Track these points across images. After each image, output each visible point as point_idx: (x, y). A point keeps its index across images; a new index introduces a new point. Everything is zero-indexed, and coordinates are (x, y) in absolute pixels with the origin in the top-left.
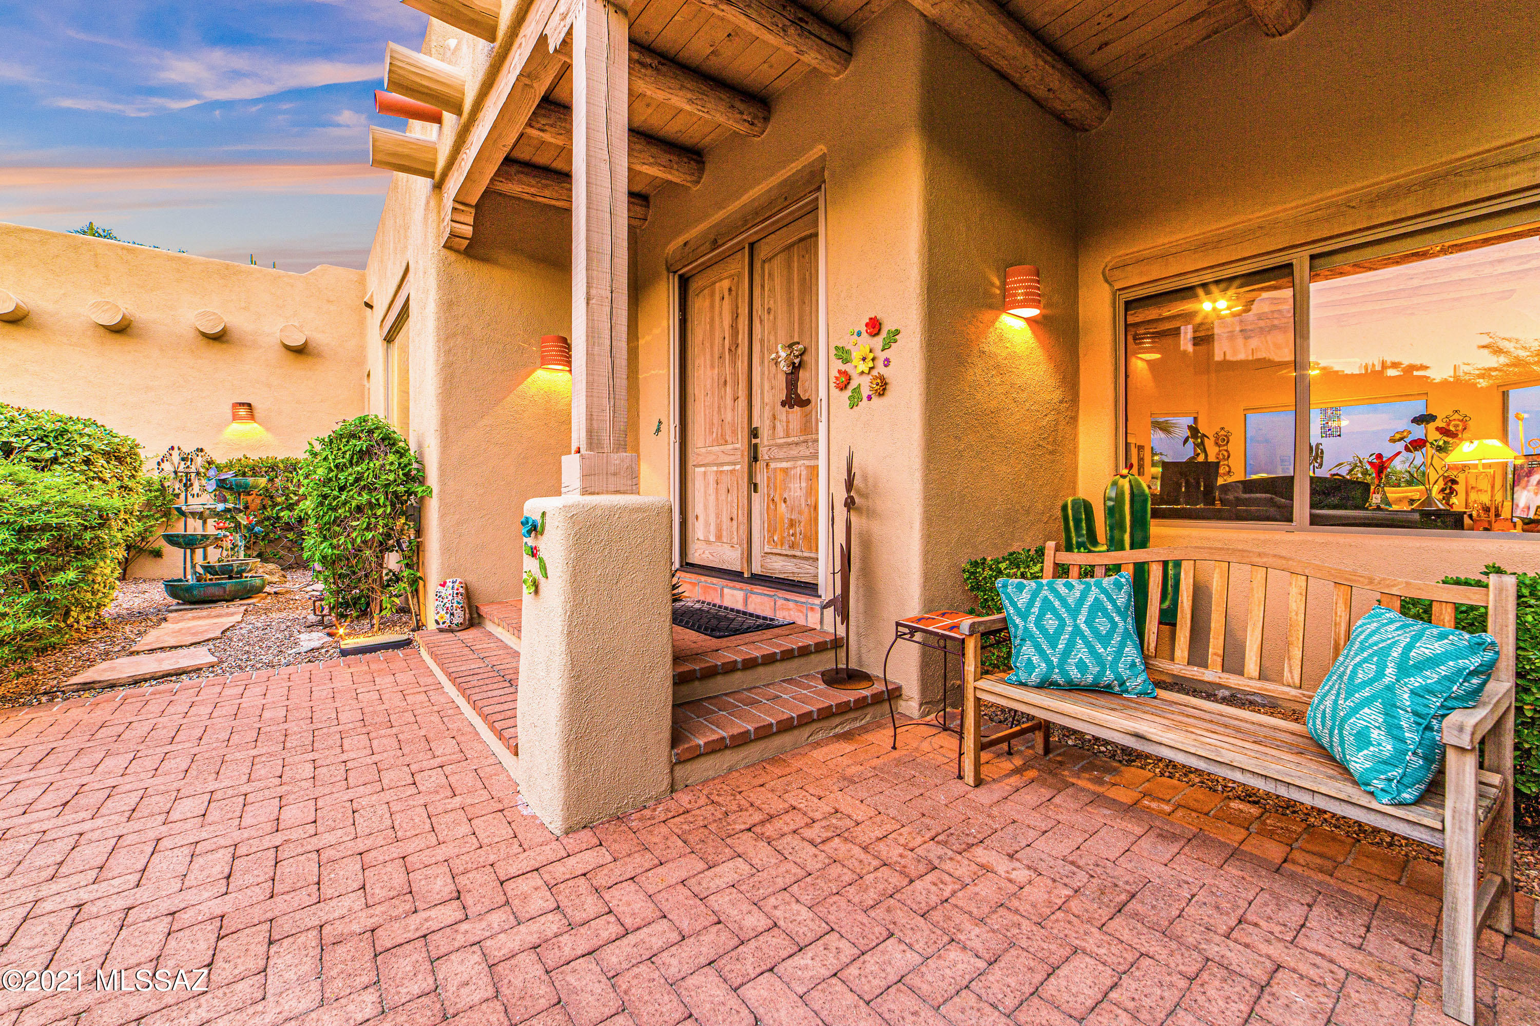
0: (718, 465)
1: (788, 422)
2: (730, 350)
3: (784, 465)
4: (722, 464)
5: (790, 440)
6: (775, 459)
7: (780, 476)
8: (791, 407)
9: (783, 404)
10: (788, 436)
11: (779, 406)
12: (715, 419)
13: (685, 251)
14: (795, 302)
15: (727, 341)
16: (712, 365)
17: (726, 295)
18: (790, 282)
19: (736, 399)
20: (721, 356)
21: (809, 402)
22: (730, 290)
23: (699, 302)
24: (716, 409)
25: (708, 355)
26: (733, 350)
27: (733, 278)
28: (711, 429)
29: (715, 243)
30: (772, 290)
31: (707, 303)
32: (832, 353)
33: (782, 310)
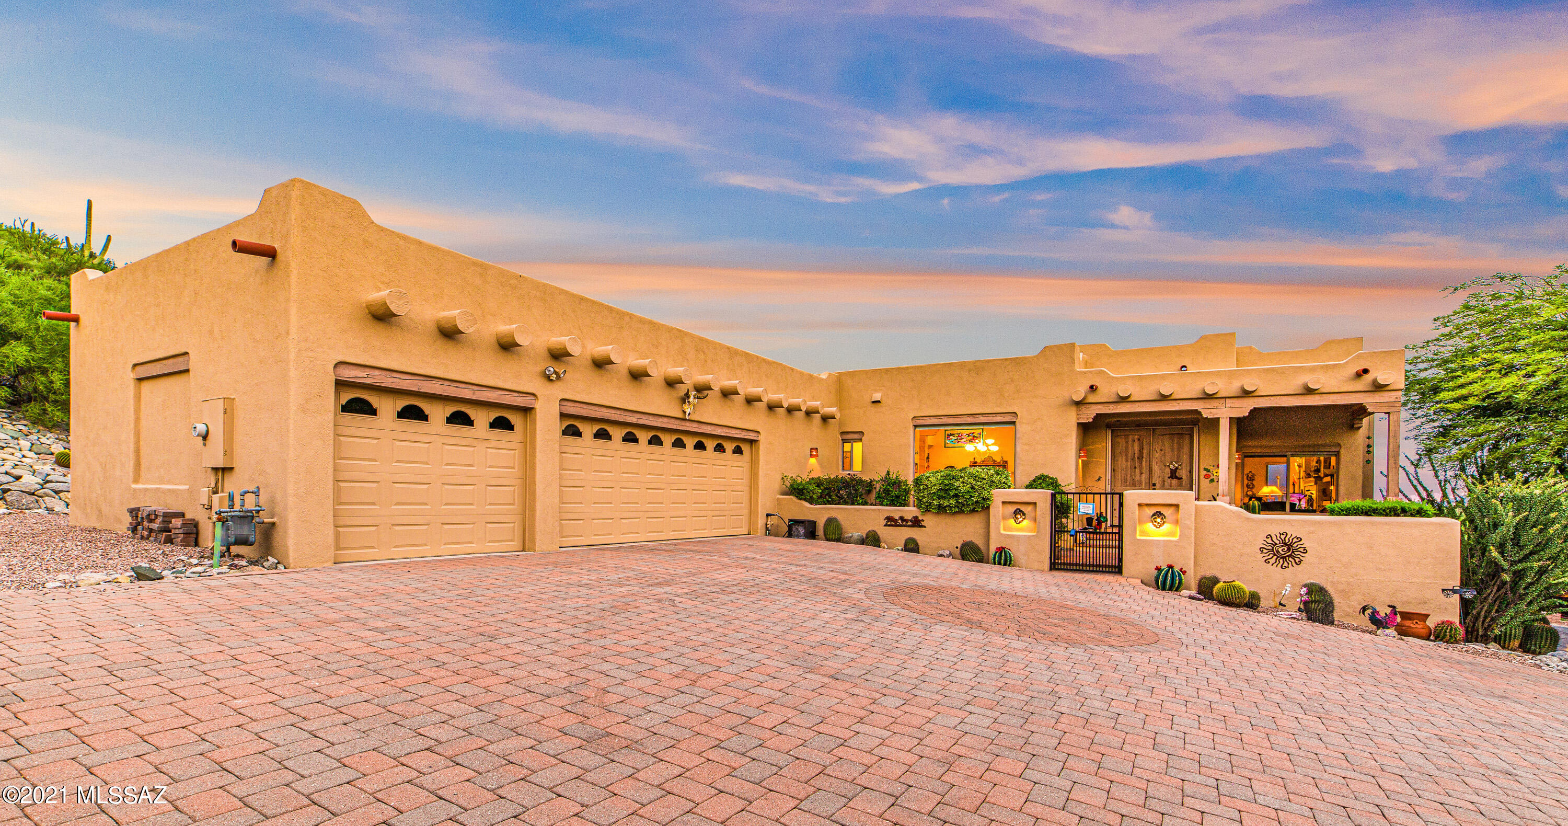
1: (1171, 483)
2: (1138, 458)
8: (1173, 479)
9: (1169, 478)
11: (1166, 478)
12: (1129, 478)
13: (1118, 423)
14: (1175, 450)
15: (1136, 455)
16: (1127, 461)
17: (1136, 440)
18: (1173, 443)
19: (1142, 474)
20: (1133, 459)
21: (1181, 478)
22: (1139, 440)
23: (1118, 439)
24: (1129, 475)
25: (1124, 458)
26: (1140, 458)
27: (1140, 436)
28: (1125, 481)
29: (1138, 426)
30: (1163, 445)
31: (1124, 440)
32: (1202, 469)
33: (1168, 450)
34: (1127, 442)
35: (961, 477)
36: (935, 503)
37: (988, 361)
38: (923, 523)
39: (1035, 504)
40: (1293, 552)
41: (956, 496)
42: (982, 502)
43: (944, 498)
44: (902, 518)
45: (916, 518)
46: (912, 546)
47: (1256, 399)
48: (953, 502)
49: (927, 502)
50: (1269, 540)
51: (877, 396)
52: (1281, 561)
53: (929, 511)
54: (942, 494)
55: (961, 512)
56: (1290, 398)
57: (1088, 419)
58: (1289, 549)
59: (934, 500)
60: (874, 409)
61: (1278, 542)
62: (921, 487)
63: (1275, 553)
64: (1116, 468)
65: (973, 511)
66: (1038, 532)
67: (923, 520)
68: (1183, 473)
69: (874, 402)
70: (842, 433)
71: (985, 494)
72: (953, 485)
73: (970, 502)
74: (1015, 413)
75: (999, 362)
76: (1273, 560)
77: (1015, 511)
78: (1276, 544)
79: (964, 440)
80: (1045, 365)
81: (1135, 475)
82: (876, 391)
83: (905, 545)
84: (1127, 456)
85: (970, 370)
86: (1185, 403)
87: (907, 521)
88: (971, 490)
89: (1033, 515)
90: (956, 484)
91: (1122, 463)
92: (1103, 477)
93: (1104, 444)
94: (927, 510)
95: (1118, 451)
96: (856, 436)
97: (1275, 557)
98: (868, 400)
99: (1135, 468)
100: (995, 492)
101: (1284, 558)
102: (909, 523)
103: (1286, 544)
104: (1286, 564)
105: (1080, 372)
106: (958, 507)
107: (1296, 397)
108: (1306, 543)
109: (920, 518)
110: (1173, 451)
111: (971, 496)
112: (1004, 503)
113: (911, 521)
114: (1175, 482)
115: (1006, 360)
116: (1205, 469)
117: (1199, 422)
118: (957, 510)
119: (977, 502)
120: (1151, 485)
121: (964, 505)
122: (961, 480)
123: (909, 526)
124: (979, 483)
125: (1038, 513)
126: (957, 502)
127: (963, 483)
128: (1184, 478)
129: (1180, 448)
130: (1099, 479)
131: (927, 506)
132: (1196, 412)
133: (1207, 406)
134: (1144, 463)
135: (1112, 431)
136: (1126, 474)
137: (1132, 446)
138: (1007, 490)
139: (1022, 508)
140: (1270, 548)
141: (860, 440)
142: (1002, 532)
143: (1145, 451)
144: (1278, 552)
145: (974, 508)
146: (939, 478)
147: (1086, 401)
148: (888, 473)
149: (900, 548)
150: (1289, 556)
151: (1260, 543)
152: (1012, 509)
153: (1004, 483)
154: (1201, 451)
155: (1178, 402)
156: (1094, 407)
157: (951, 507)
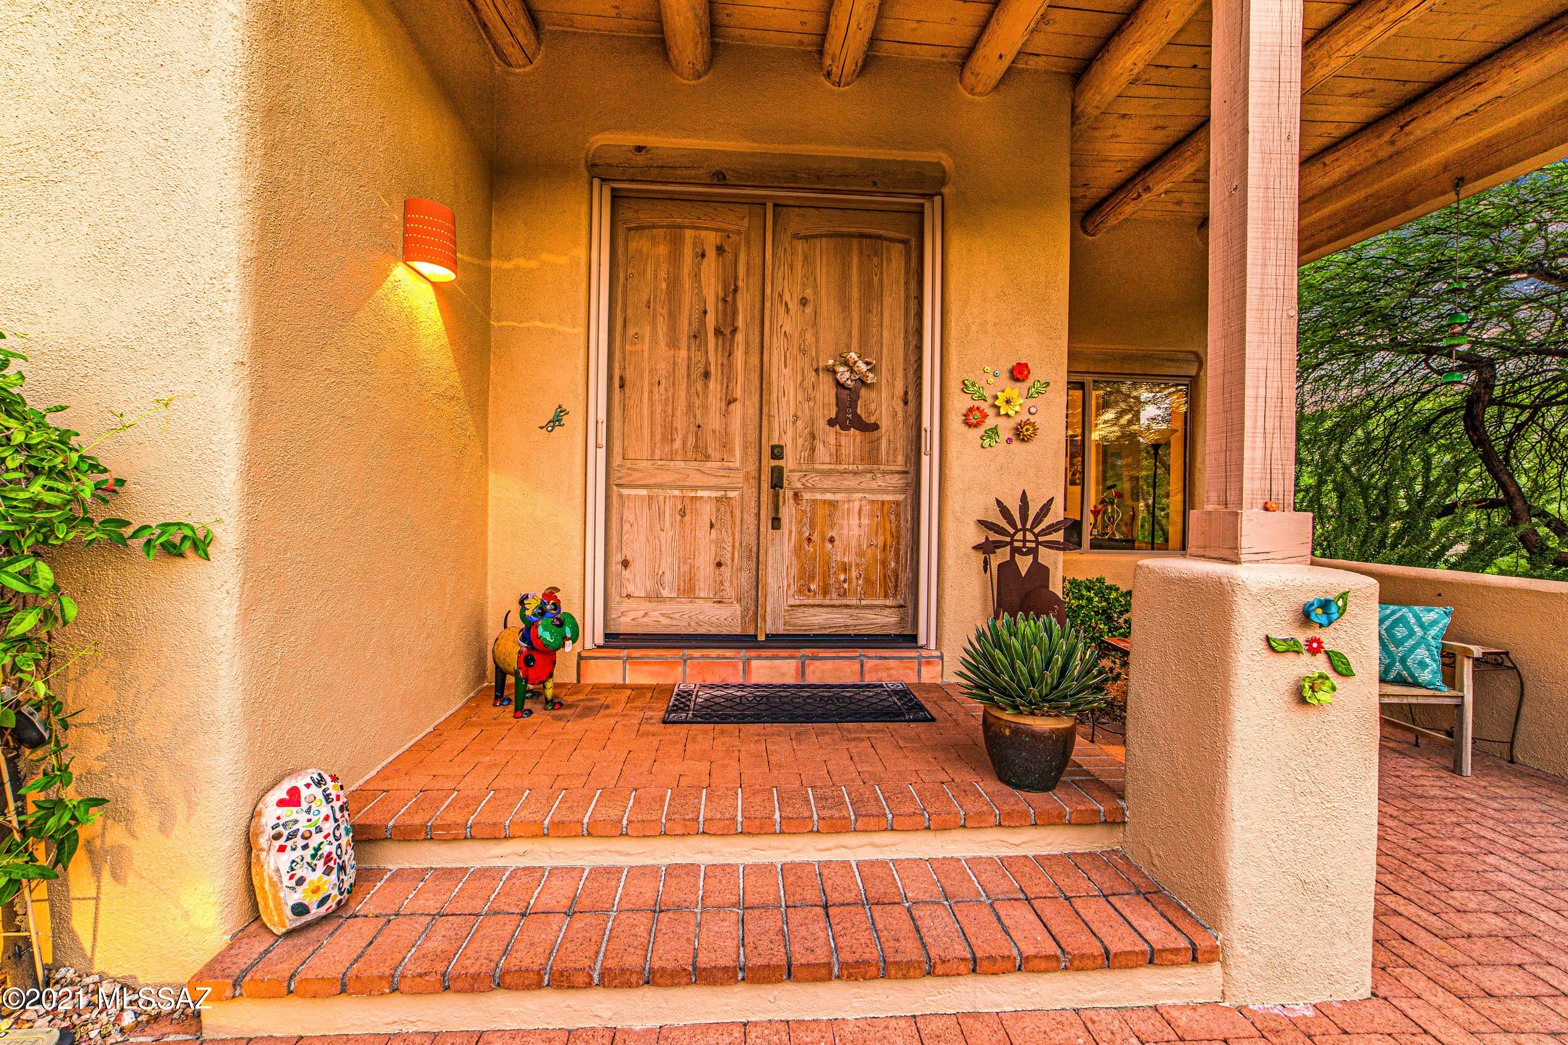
0: (681, 488)
1: (838, 446)
2: (717, 331)
3: (829, 496)
4: (695, 488)
5: (840, 467)
6: (813, 489)
7: (822, 511)
8: (845, 428)
9: (832, 423)
10: (838, 461)
11: (822, 424)
12: (680, 422)
13: (639, 159)
14: (855, 305)
15: (711, 317)
16: (673, 344)
17: (711, 253)
18: (845, 277)
19: (730, 401)
20: (697, 336)
21: (875, 427)
22: (720, 250)
23: (640, 243)
24: (682, 406)
25: (662, 327)
26: (726, 332)
27: (727, 233)
28: (668, 436)
29: (718, 181)
30: (810, 278)
31: (662, 250)
32: (954, 385)
33: (828, 308)
34: (675, 258)
64: (630, 374)
68: (882, 405)
81: (705, 407)
84: (674, 314)
91: (659, 354)
92: (574, 406)
93: (582, 254)
95: (638, 293)
99: (706, 375)
110: (845, 307)
114: (852, 440)
116: (967, 386)
117: (943, 181)
120: (766, 452)
128: (885, 423)
129: (872, 296)
130: (557, 421)
134: (739, 355)
135: (616, 196)
136: (669, 402)
137: (696, 276)
143: (744, 302)
154: (952, 310)
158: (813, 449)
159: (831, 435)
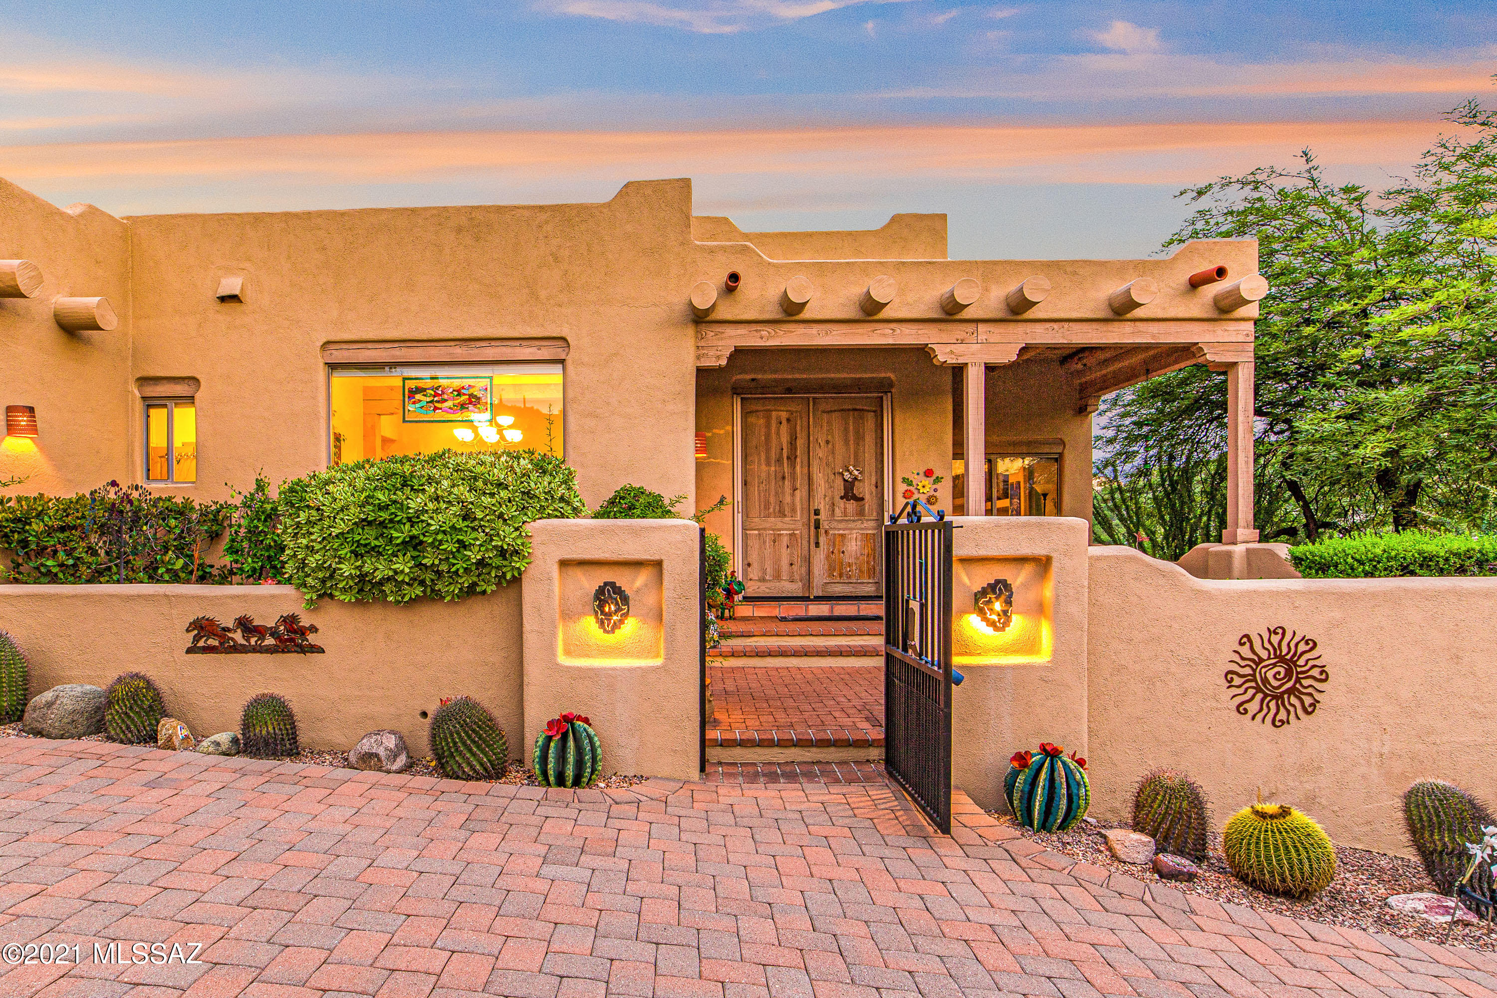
0: (773, 530)
1: (845, 508)
2: (788, 458)
3: (841, 532)
4: (779, 530)
5: (847, 518)
6: (834, 529)
7: (838, 539)
8: (848, 500)
9: (842, 498)
10: (846, 515)
11: (837, 499)
12: (772, 500)
13: (753, 384)
14: (852, 441)
15: (785, 452)
16: (768, 464)
17: (784, 422)
18: (846, 430)
19: (795, 489)
20: (779, 460)
21: (862, 499)
22: (788, 420)
23: (752, 418)
24: (773, 493)
25: (763, 457)
26: (792, 458)
27: (792, 413)
28: (767, 506)
29: (789, 390)
30: (830, 431)
31: (762, 421)
32: (899, 480)
33: (839, 442)
34: (768, 426)
35: (430, 480)
36: (346, 569)
37: (499, 209)
38: (312, 638)
39: (658, 564)
40: (1298, 680)
41: (414, 544)
42: (498, 561)
43: (377, 552)
44: (244, 624)
45: (290, 621)
46: (267, 729)
47: (1029, 327)
48: (403, 565)
49: (320, 568)
50: (1245, 651)
51: (232, 285)
52: (1273, 704)
53: (331, 596)
54: (369, 536)
55: (432, 597)
56: (1085, 326)
57: (718, 357)
58: (1289, 673)
59: (341, 560)
60: (225, 315)
61: (1264, 654)
62: (303, 517)
63: (1262, 688)
64: (749, 479)
65: (471, 591)
66: (668, 658)
67: (314, 629)
68: (865, 489)
69: (223, 299)
70: (143, 381)
71: (508, 536)
72: (402, 507)
73: (460, 566)
74: (563, 339)
75: (526, 213)
76: (1253, 707)
77: (601, 591)
78: (1261, 660)
79: (449, 404)
80: (629, 228)
81: (783, 493)
82: (230, 271)
83: (246, 726)
84: (768, 451)
85: (459, 230)
86: (907, 329)
87: (260, 631)
88: (461, 524)
89: (650, 599)
90: (415, 503)
91: (762, 469)
92: (729, 500)
93: (729, 428)
94: (325, 595)
95: (753, 442)
96: (180, 389)
97: (1259, 696)
98: (209, 296)
99: (784, 478)
100: (537, 527)
101: (1278, 697)
102: (270, 641)
103: (1281, 659)
104: (1282, 715)
105: (702, 249)
106: (422, 583)
107: (1095, 325)
108: (1326, 654)
109: (305, 622)
110: (846, 442)
111: (463, 545)
112: (564, 564)
113: (274, 633)
114: (851, 505)
115: (541, 208)
116: (904, 480)
117: (892, 386)
118: (419, 591)
119: (481, 563)
120: (812, 512)
121: (439, 573)
122: (430, 490)
123: (270, 650)
124: (487, 500)
125: (665, 593)
126: (420, 565)
127: (437, 499)
128: (867, 497)
129: (860, 438)
130: (722, 501)
131: (323, 581)
132: (923, 352)
133: (945, 338)
134: (798, 468)
135: (742, 399)
136: (767, 491)
137: (778, 433)
138: (572, 521)
139: (622, 579)
140: (1248, 671)
141: (190, 400)
142: (563, 660)
143: (800, 443)
144: (1265, 681)
145: (475, 584)
146: (359, 484)
147: (714, 316)
148: (260, 486)
149: (224, 738)
150: (1290, 691)
151: (1224, 660)
152: (590, 582)
153: (562, 499)
154: (897, 445)
155: (893, 325)
156: (730, 331)
157: (399, 584)
158: (833, 511)
159: (841, 503)
